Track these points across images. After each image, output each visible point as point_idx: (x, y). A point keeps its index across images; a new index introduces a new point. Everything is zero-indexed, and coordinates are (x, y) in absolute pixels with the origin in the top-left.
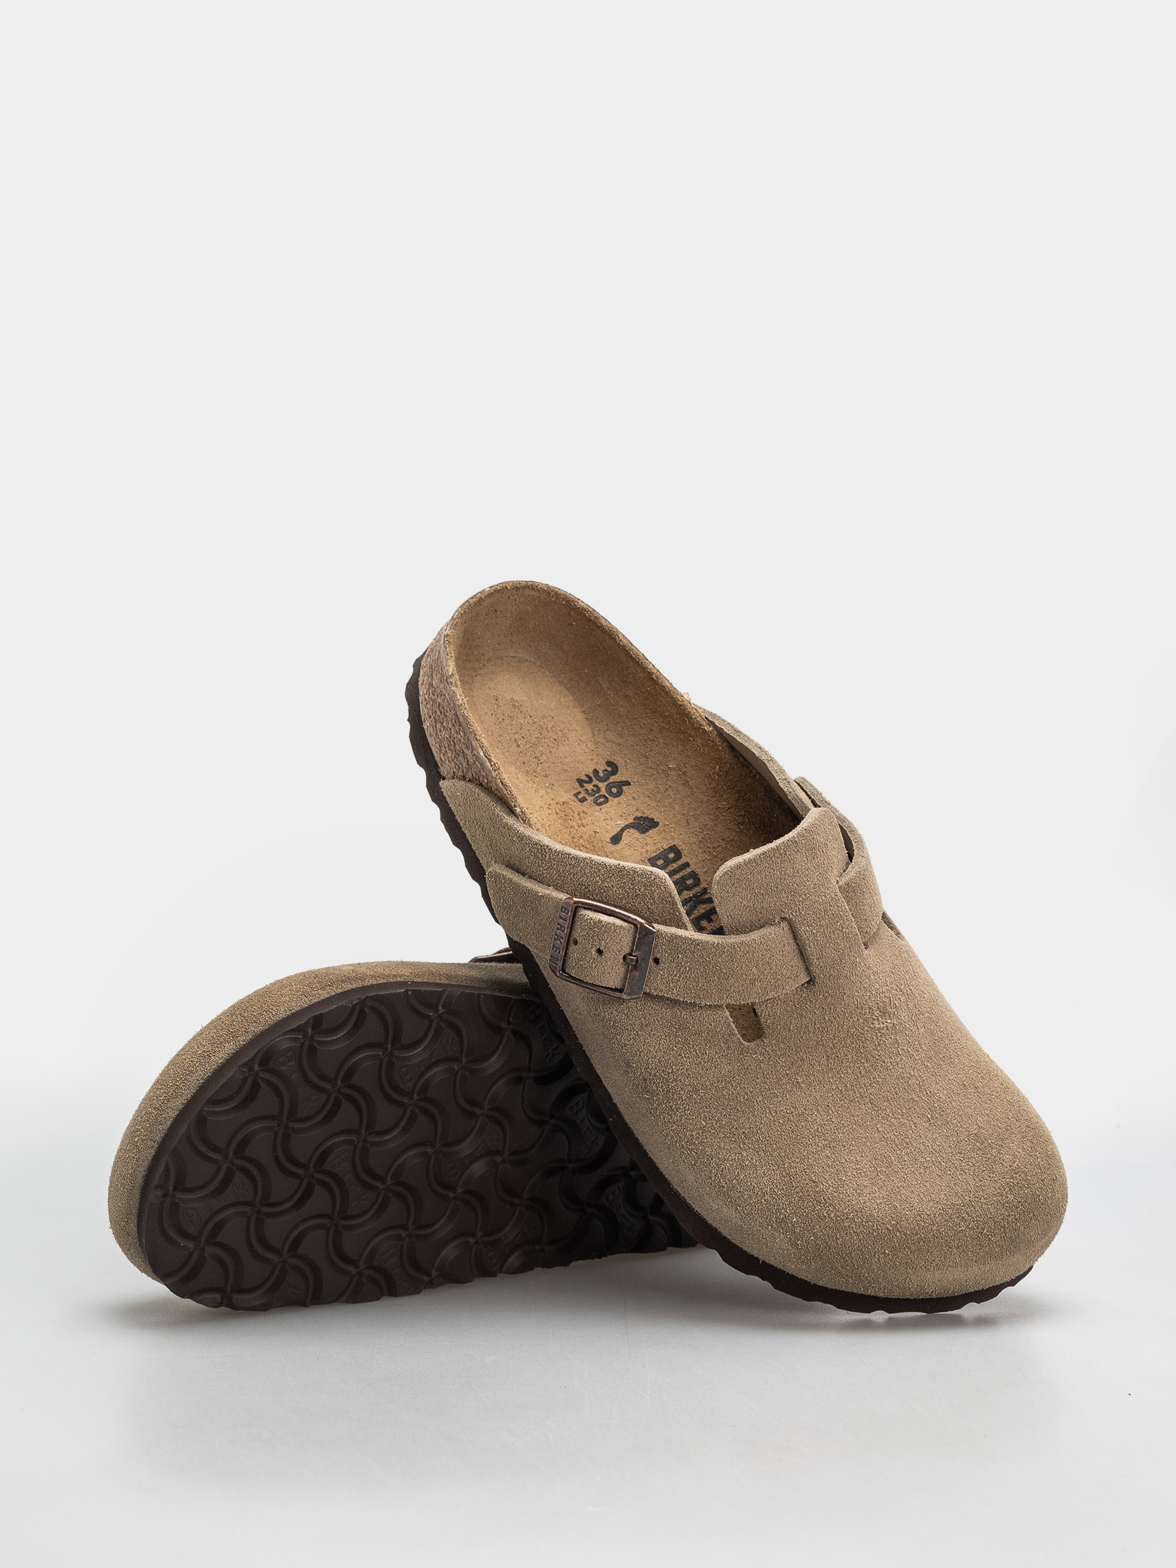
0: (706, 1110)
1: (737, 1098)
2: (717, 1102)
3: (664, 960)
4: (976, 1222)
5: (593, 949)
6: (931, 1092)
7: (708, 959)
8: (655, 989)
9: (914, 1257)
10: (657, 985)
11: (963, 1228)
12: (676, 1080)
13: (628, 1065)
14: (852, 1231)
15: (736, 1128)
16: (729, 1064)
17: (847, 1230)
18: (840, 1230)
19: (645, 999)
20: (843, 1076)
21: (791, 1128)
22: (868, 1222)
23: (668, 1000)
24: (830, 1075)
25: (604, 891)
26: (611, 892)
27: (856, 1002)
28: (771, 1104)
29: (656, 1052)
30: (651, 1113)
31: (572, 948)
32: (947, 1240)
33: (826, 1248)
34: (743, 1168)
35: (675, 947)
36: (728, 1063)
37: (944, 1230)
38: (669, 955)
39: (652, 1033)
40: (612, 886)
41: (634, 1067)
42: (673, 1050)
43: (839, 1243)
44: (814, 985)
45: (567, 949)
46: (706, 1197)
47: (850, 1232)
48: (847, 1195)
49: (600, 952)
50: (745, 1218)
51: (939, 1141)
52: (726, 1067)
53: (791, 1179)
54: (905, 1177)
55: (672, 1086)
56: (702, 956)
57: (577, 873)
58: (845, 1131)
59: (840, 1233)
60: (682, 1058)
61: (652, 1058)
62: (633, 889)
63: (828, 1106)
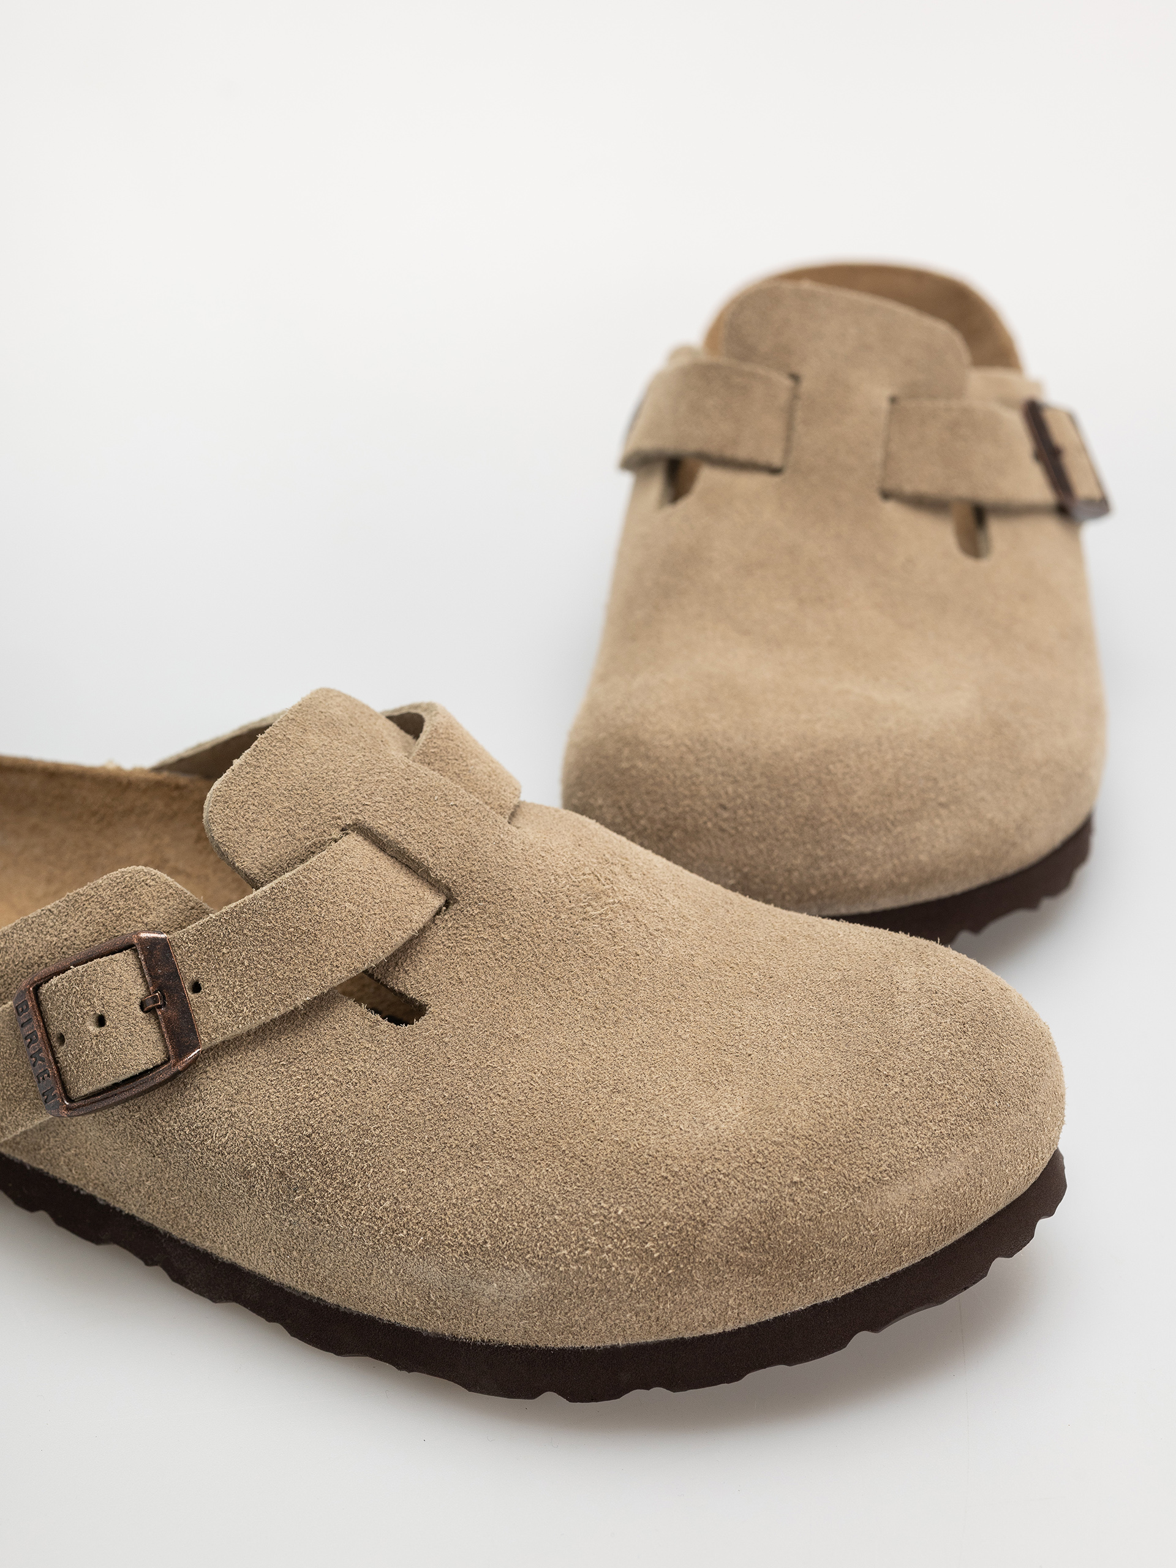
0: (395, 1150)
1: (432, 1104)
2: (406, 1128)
3: (205, 976)
4: (911, 1074)
5: (87, 1024)
6: (737, 964)
7: (268, 925)
8: (216, 1030)
9: (844, 1167)
10: (215, 1021)
11: (897, 1090)
12: (327, 1139)
13: (246, 1174)
14: (721, 1176)
15: (457, 1146)
16: (393, 1065)
17: (712, 1179)
18: (702, 1184)
19: (214, 1058)
20: (582, 998)
21: (541, 1098)
22: (738, 1149)
23: (249, 1036)
24: (561, 1007)
25: (68, 948)
26: (78, 942)
27: (538, 895)
28: (491, 1084)
29: (274, 1119)
30: (320, 1220)
31: (61, 1051)
32: (881, 1118)
33: (697, 1229)
34: (498, 1192)
35: (210, 943)
36: (391, 1065)
37: (866, 1104)
38: (208, 961)
39: (253, 1096)
40: (75, 931)
41: (255, 1169)
42: (297, 1098)
43: (713, 1206)
44: (456, 901)
45: (54, 1054)
46: (473, 1284)
47: (719, 1180)
48: (682, 1132)
49: (101, 1021)
50: (546, 1265)
51: (787, 1011)
52: (390, 1072)
53: (583, 1160)
54: (763, 1072)
55: (326, 1151)
56: (257, 928)
57: (16, 955)
58: (630, 1061)
59: (704, 1189)
60: (317, 1100)
61: (272, 1132)
62: (107, 914)
63: (584, 1044)
